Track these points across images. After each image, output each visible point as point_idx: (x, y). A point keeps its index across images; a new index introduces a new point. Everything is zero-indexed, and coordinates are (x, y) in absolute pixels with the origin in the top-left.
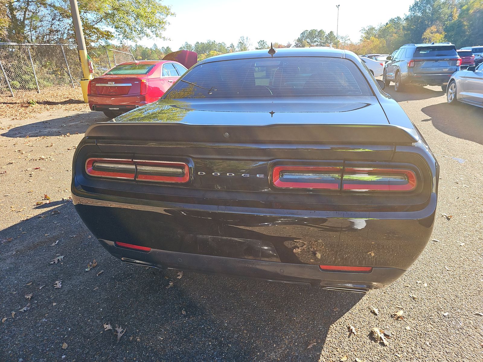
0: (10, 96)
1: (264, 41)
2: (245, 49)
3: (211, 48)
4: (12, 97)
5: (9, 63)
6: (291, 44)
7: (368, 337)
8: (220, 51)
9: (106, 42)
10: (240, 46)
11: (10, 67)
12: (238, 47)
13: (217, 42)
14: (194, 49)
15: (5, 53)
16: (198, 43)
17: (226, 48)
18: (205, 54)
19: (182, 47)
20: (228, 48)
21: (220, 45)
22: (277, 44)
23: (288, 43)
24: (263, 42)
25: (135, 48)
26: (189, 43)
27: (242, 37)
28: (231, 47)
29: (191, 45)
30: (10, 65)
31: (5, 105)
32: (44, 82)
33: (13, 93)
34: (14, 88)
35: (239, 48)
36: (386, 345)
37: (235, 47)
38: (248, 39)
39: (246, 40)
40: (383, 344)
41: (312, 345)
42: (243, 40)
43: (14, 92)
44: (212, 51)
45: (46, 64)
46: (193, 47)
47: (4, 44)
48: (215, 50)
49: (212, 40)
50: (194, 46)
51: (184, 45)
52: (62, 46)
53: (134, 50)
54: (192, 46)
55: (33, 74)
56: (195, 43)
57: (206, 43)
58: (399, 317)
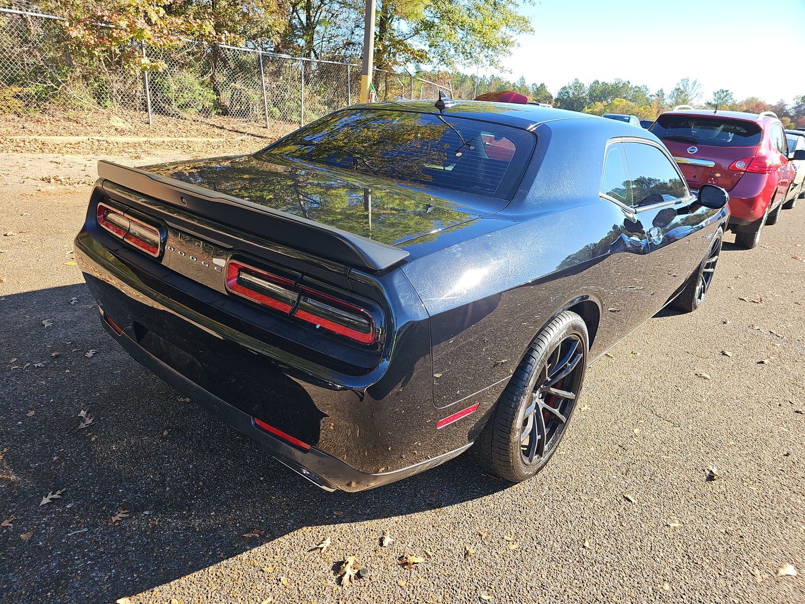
0: (264, 127)
1: (727, 91)
2: (685, 102)
3: (618, 93)
4: (267, 128)
5: (274, 82)
6: (787, 105)
7: (335, 564)
8: (634, 99)
9: (417, 67)
10: (675, 95)
11: (273, 88)
12: (671, 97)
13: (633, 84)
14: (587, 92)
15: (272, 68)
16: (597, 82)
17: (648, 96)
18: (605, 102)
19: (567, 87)
20: (651, 96)
21: (638, 90)
22: (754, 101)
23: (779, 101)
24: (725, 94)
25: (490, 81)
26: (580, 82)
27: (685, 81)
28: (658, 95)
29: (583, 85)
30: (274, 85)
31: (253, 137)
32: (312, 114)
33: (268, 124)
34: (273, 117)
35: (674, 99)
36: (343, 585)
37: (665, 97)
38: (697, 84)
39: (691, 86)
40: (339, 581)
41: (253, 535)
42: (685, 84)
43: (270, 122)
44: (618, 99)
45: (321, 90)
46: (587, 89)
47: (274, 55)
48: (625, 98)
49: (625, 80)
50: (588, 86)
51: (571, 84)
52: (349, 67)
53: (488, 83)
54: (585, 86)
55: (301, 101)
56: (592, 82)
57: (612, 84)
58: (406, 564)
